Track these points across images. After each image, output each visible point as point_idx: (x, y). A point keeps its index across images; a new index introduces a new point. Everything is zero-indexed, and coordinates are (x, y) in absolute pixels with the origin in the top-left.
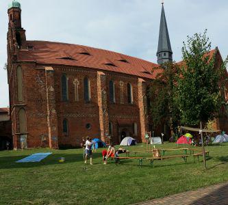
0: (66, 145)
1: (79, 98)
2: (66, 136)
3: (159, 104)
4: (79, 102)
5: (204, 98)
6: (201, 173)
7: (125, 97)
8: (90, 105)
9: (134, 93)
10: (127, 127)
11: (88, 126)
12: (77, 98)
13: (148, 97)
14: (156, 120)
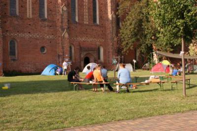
0: (14, 71)
1: (33, 14)
2: (14, 60)
3: (131, 24)
4: (33, 19)
5: (189, 11)
6: (179, 100)
7: (89, 15)
8: (46, 23)
9: (100, 11)
10: (91, 52)
11: (43, 48)
12: (29, 14)
13: (117, 16)
14: (127, 44)
